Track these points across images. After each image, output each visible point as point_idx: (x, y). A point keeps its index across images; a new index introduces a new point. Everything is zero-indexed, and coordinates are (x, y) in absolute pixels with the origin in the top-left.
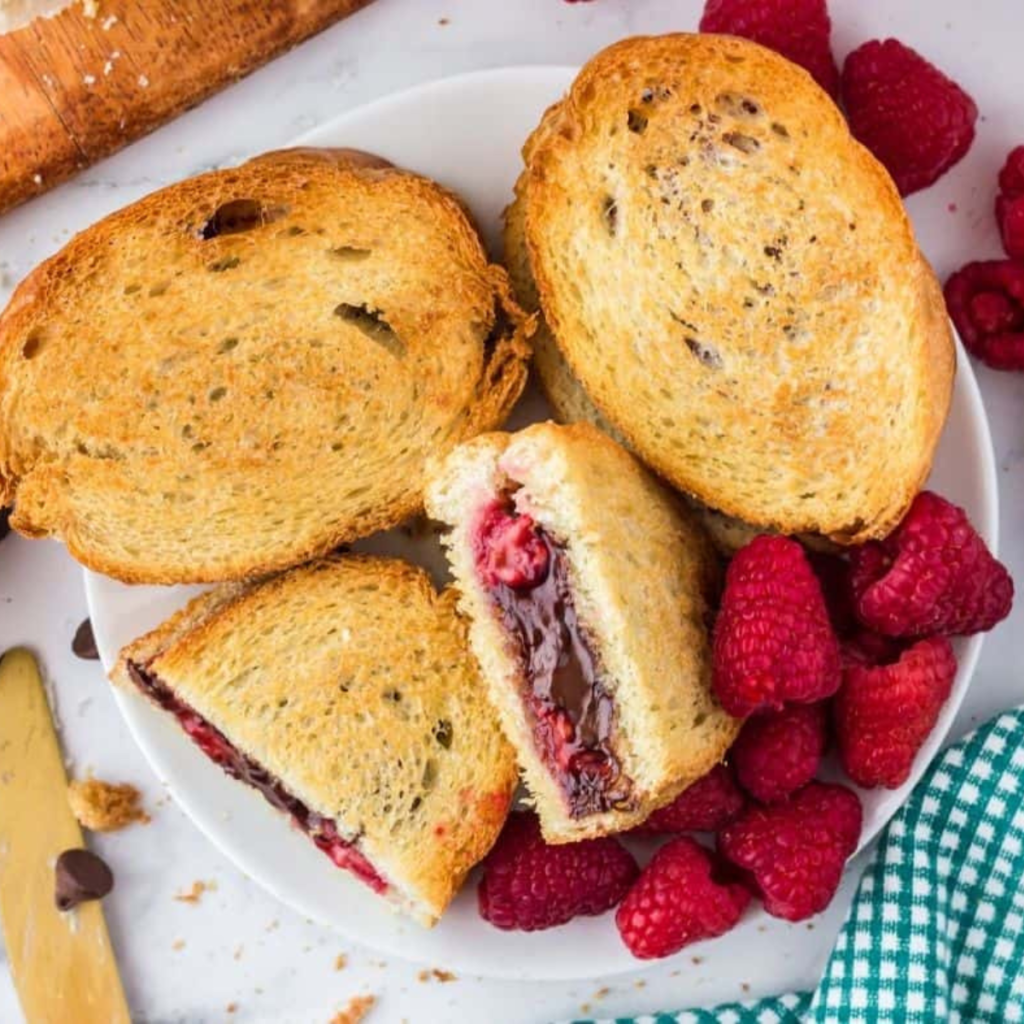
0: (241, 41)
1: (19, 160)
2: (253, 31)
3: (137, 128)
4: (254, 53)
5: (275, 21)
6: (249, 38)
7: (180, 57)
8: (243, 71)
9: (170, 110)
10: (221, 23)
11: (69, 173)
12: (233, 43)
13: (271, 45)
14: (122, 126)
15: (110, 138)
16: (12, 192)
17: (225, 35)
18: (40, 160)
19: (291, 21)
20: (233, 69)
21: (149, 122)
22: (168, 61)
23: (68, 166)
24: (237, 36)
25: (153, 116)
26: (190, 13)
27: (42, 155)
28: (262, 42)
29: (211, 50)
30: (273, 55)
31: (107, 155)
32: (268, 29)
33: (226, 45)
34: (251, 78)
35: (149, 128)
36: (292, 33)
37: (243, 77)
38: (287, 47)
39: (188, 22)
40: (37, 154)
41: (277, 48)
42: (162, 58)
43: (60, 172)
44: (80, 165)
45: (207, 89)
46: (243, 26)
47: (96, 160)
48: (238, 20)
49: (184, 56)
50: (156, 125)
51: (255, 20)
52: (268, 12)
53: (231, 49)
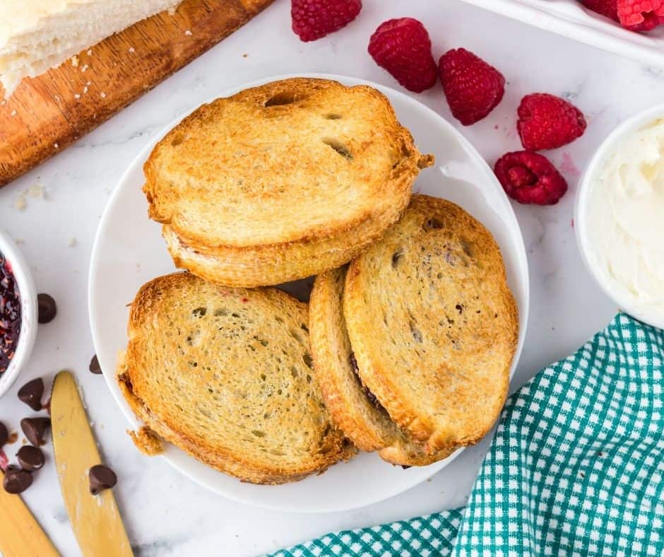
0: (148, 72)
1: (47, 137)
2: (154, 67)
3: (102, 117)
4: (155, 78)
5: (164, 61)
6: (152, 71)
7: (120, 83)
8: (151, 87)
9: (117, 108)
10: (138, 64)
11: (71, 141)
12: (144, 74)
13: (163, 73)
14: (95, 117)
15: (89, 123)
16: (44, 153)
17: (140, 69)
18: (57, 136)
19: (172, 61)
20: (145, 86)
21: (108, 114)
22: (114, 85)
23: (71, 138)
24: (147, 70)
25: (108, 112)
26: (123, 61)
27: (57, 134)
28: (158, 72)
29: (134, 77)
30: (164, 78)
31: (88, 132)
32: (161, 66)
33: (141, 75)
34: (154, 90)
35: (107, 117)
36: (172, 67)
37: (151, 89)
38: (171, 73)
39: (122, 65)
40: (55, 134)
41: (166, 74)
42: (111, 83)
43: (67, 141)
44: (76, 138)
45: (134, 96)
46: (149, 65)
47: (83, 135)
48: (146, 62)
49: (122, 81)
50: (110, 116)
51: (155, 61)
52: (160, 57)
53: (144, 76)
